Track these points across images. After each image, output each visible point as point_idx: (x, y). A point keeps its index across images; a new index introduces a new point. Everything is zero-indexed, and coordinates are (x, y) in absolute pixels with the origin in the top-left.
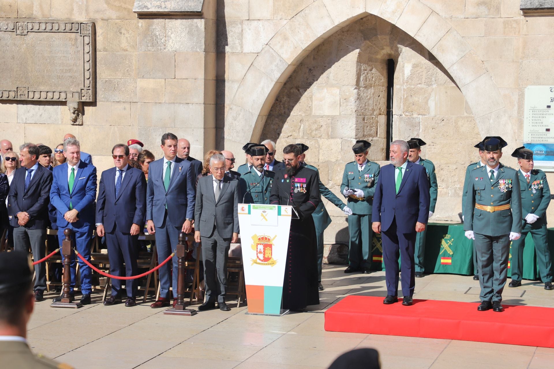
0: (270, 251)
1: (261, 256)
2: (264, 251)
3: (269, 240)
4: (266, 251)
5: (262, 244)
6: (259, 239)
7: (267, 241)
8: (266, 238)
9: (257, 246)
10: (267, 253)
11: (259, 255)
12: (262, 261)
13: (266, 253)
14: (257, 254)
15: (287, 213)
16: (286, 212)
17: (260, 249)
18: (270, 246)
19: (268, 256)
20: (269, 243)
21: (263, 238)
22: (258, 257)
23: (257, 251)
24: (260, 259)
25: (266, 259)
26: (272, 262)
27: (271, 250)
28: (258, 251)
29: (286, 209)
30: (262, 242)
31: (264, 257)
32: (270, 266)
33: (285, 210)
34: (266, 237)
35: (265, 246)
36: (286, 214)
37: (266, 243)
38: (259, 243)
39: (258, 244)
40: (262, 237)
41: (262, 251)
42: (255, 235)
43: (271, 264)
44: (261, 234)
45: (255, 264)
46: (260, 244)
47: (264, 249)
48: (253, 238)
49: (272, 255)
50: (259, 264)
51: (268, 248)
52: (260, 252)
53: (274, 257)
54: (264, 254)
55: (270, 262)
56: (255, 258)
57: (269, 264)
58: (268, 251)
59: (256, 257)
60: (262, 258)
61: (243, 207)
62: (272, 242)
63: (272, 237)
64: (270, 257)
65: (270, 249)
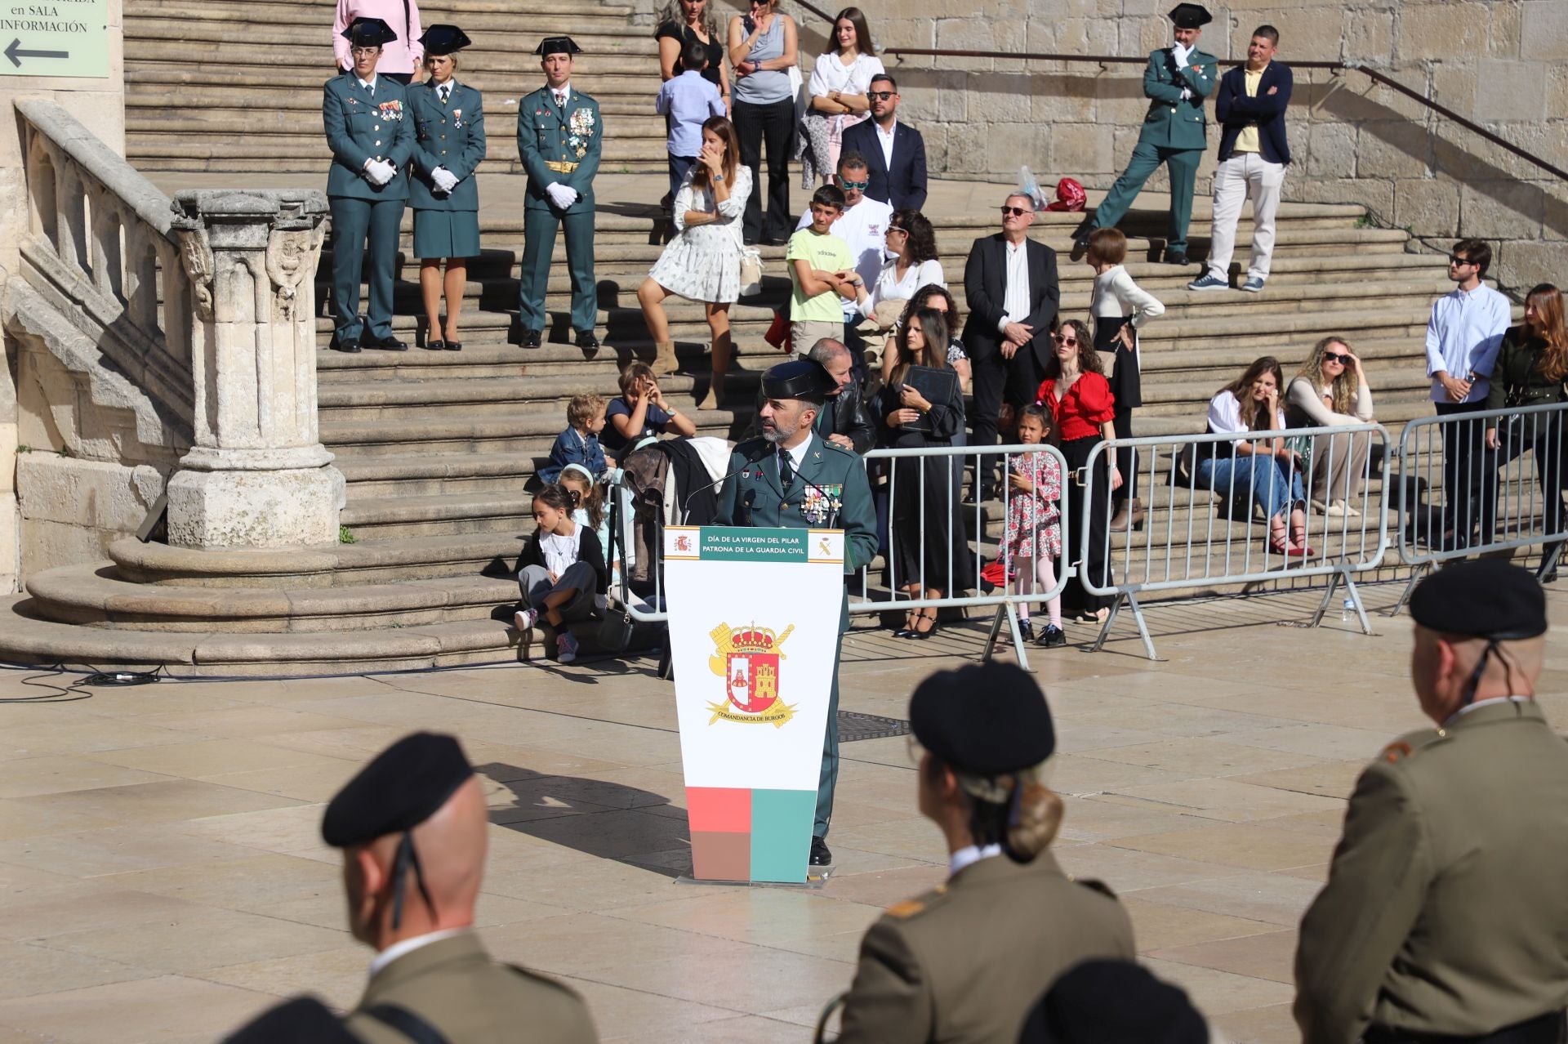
0: (772, 677)
1: (742, 694)
2: (752, 679)
3: (768, 640)
4: (759, 678)
5: (747, 655)
6: (736, 639)
7: (762, 645)
8: (758, 636)
9: (729, 661)
10: (762, 684)
11: (735, 690)
12: (745, 708)
13: (758, 684)
14: (729, 687)
15: (828, 553)
16: (825, 549)
17: (740, 671)
18: (773, 660)
19: (765, 694)
20: (768, 652)
21: (747, 636)
22: (731, 696)
23: (729, 678)
24: (738, 704)
25: (759, 704)
26: (777, 711)
27: (776, 673)
28: (733, 678)
29: (825, 539)
30: (746, 649)
31: (751, 696)
32: (770, 725)
33: (822, 545)
34: (760, 631)
35: (756, 661)
36: (824, 556)
37: (758, 650)
38: (735, 651)
39: (733, 655)
40: (745, 631)
41: (746, 678)
42: (723, 626)
43: (773, 718)
44: (741, 622)
45: (722, 721)
46: (740, 656)
47: (753, 671)
48: (716, 634)
49: (777, 689)
50: (736, 718)
51: (766, 665)
52: (740, 681)
53: (785, 696)
54: (753, 688)
55: (770, 711)
56: (722, 698)
57: (767, 719)
58: (764, 678)
59: (727, 697)
60: (745, 700)
61: (682, 538)
62: (782, 648)
63: (777, 632)
64: (771, 695)
65: (772, 669)
